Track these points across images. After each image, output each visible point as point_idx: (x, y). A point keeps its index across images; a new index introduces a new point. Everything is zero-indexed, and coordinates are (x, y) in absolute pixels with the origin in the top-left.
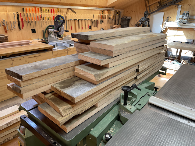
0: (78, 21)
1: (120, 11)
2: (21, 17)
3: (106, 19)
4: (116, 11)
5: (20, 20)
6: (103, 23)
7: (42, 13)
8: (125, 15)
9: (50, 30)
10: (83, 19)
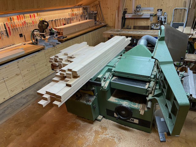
0: (55, 21)
1: (87, 6)
2: (7, 25)
4: (84, 7)
5: (7, 29)
6: (75, 20)
7: (26, 19)
8: (92, 10)
9: (35, 33)
10: (58, 19)
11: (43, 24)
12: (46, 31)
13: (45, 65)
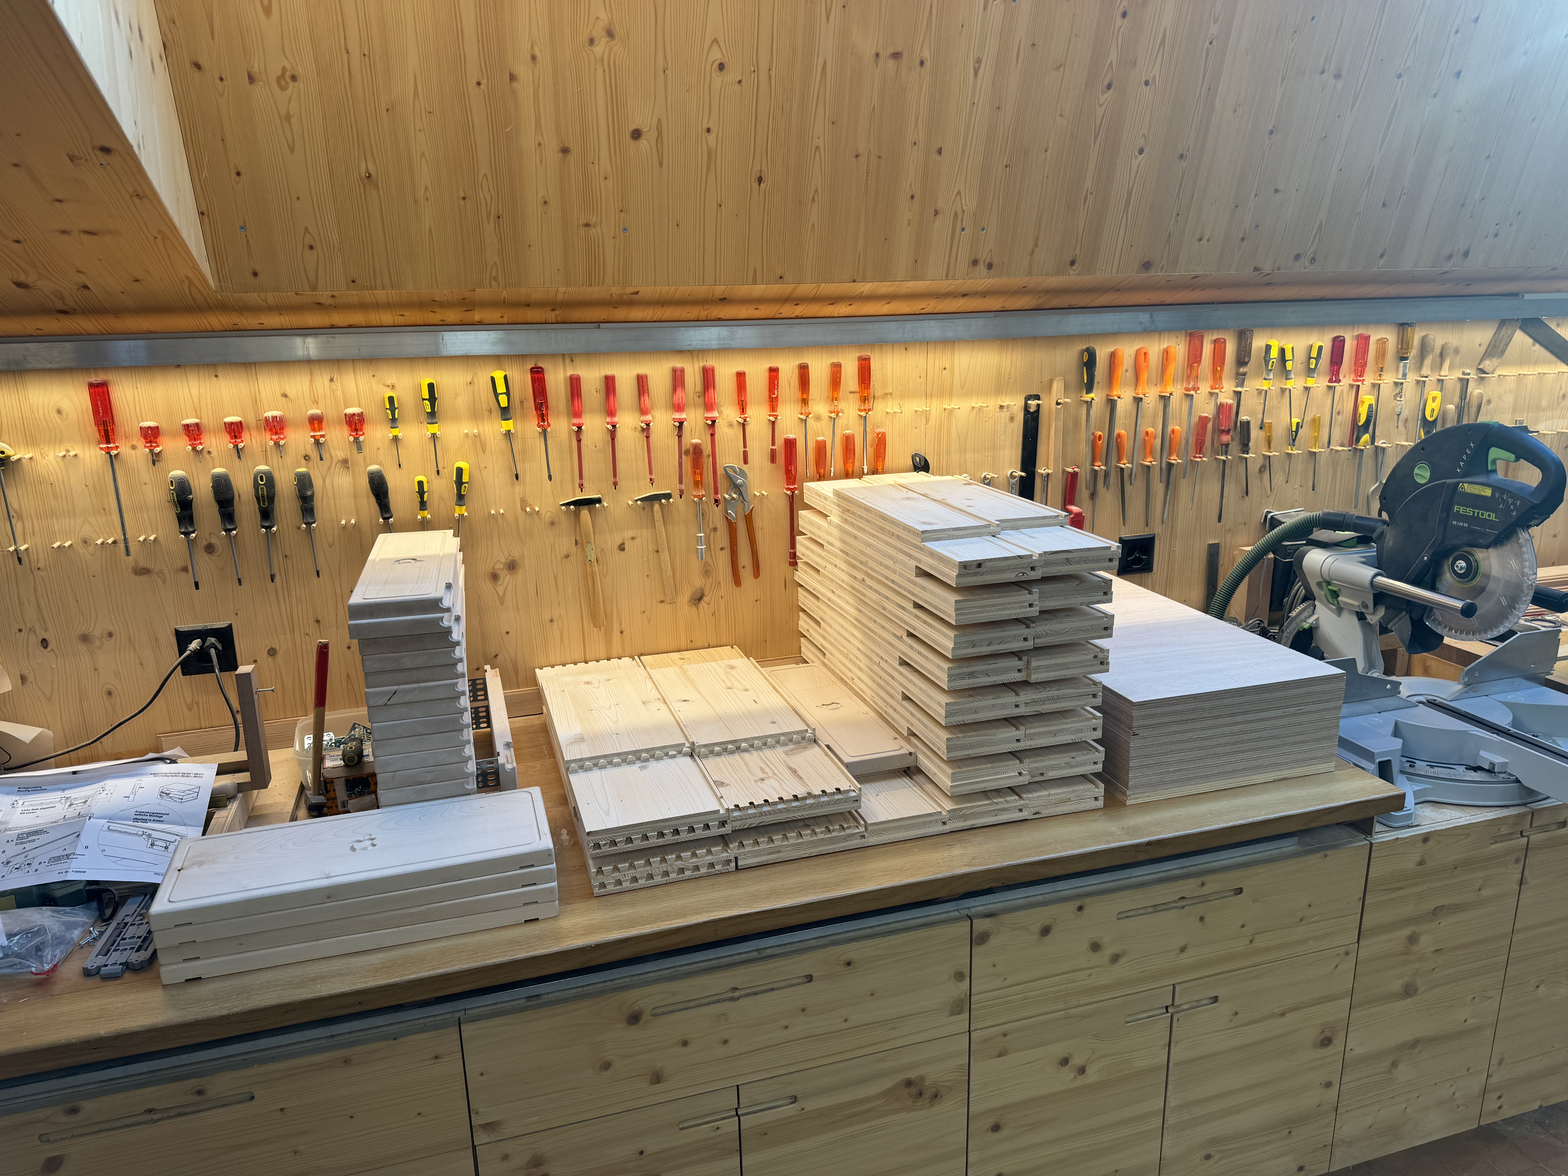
7: (1249, 387)
9: (1316, 558)
12: (1472, 575)
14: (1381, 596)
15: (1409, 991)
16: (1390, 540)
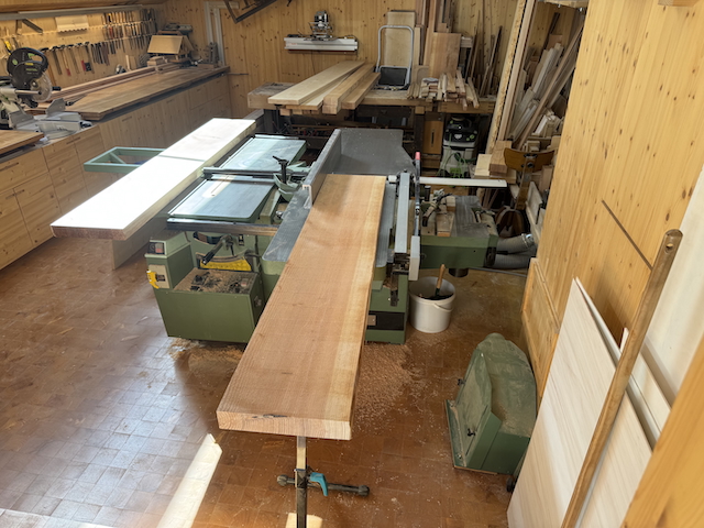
0: (54, 52)
1: (155, 7)
3: (124, 38)
4: (145, 10)
6: (119, 51)
8: (172, 21)
10: (63, 46)
11: (27, 59)
12: (36, 86)
13: (49, 196)
14: (19, 96)
15: (65, 182)
16: (14, 81)
